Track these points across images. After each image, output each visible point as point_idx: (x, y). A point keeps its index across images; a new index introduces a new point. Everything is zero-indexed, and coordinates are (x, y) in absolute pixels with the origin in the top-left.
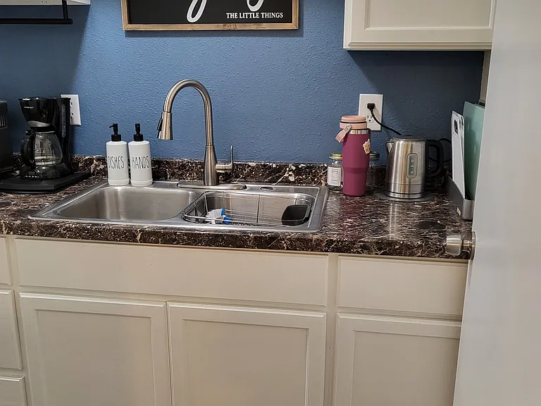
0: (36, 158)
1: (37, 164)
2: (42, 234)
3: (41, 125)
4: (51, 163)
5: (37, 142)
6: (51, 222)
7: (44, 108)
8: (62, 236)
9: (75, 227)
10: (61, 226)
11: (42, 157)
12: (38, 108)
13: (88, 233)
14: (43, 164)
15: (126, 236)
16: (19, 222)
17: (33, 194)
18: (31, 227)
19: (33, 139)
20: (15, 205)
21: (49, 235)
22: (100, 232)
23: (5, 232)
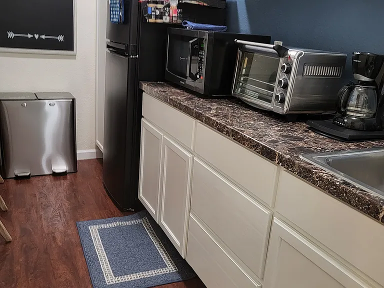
0: (349, 108)
1: (348, 113)
2: (300, 174)
3: (364, 79)
4: (361, 115)
5: (355, 93)
6: (311, 166)
7: (371, 63)
8: (314, 183)
9: (327, 179)
10: (316, 173)
11: (356, 109)
12: (366, 63)
13: (335, 189)
14: (355, 114)
15: (369, 209)
16: (289, 156)
17: (330, 138)
18: (294, 164)
19: (351, 90)
20: (305, 142)
21: (305, 177)
22: (346, 193)
23: (277, 162)
